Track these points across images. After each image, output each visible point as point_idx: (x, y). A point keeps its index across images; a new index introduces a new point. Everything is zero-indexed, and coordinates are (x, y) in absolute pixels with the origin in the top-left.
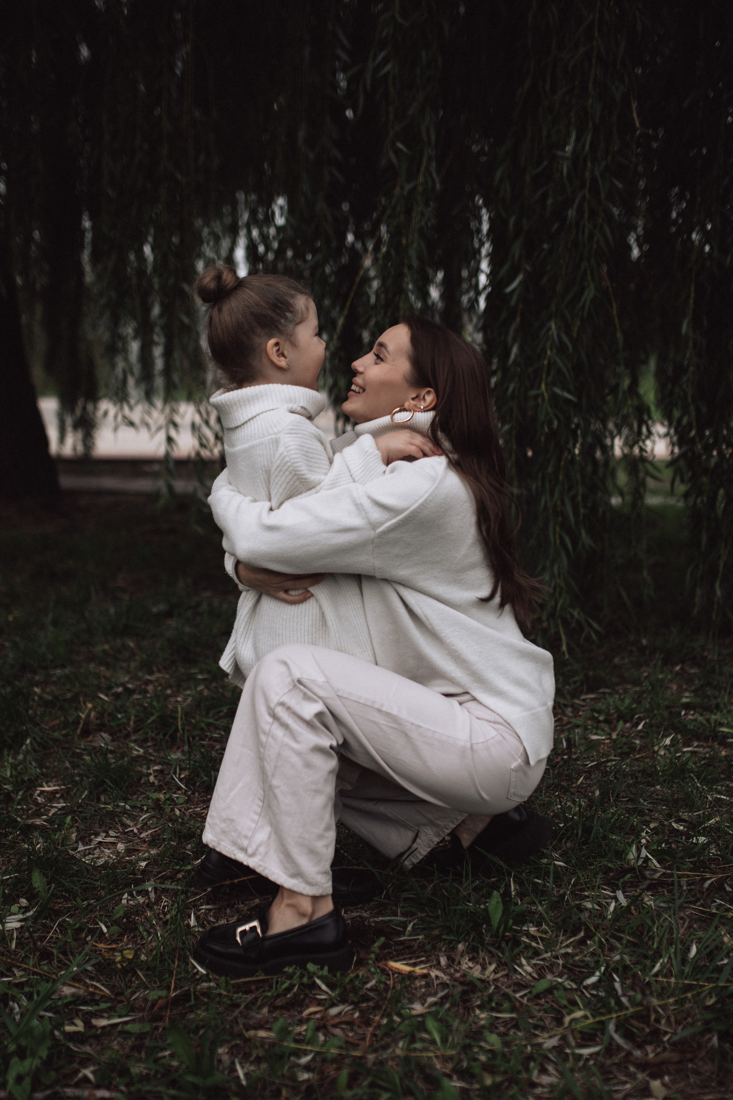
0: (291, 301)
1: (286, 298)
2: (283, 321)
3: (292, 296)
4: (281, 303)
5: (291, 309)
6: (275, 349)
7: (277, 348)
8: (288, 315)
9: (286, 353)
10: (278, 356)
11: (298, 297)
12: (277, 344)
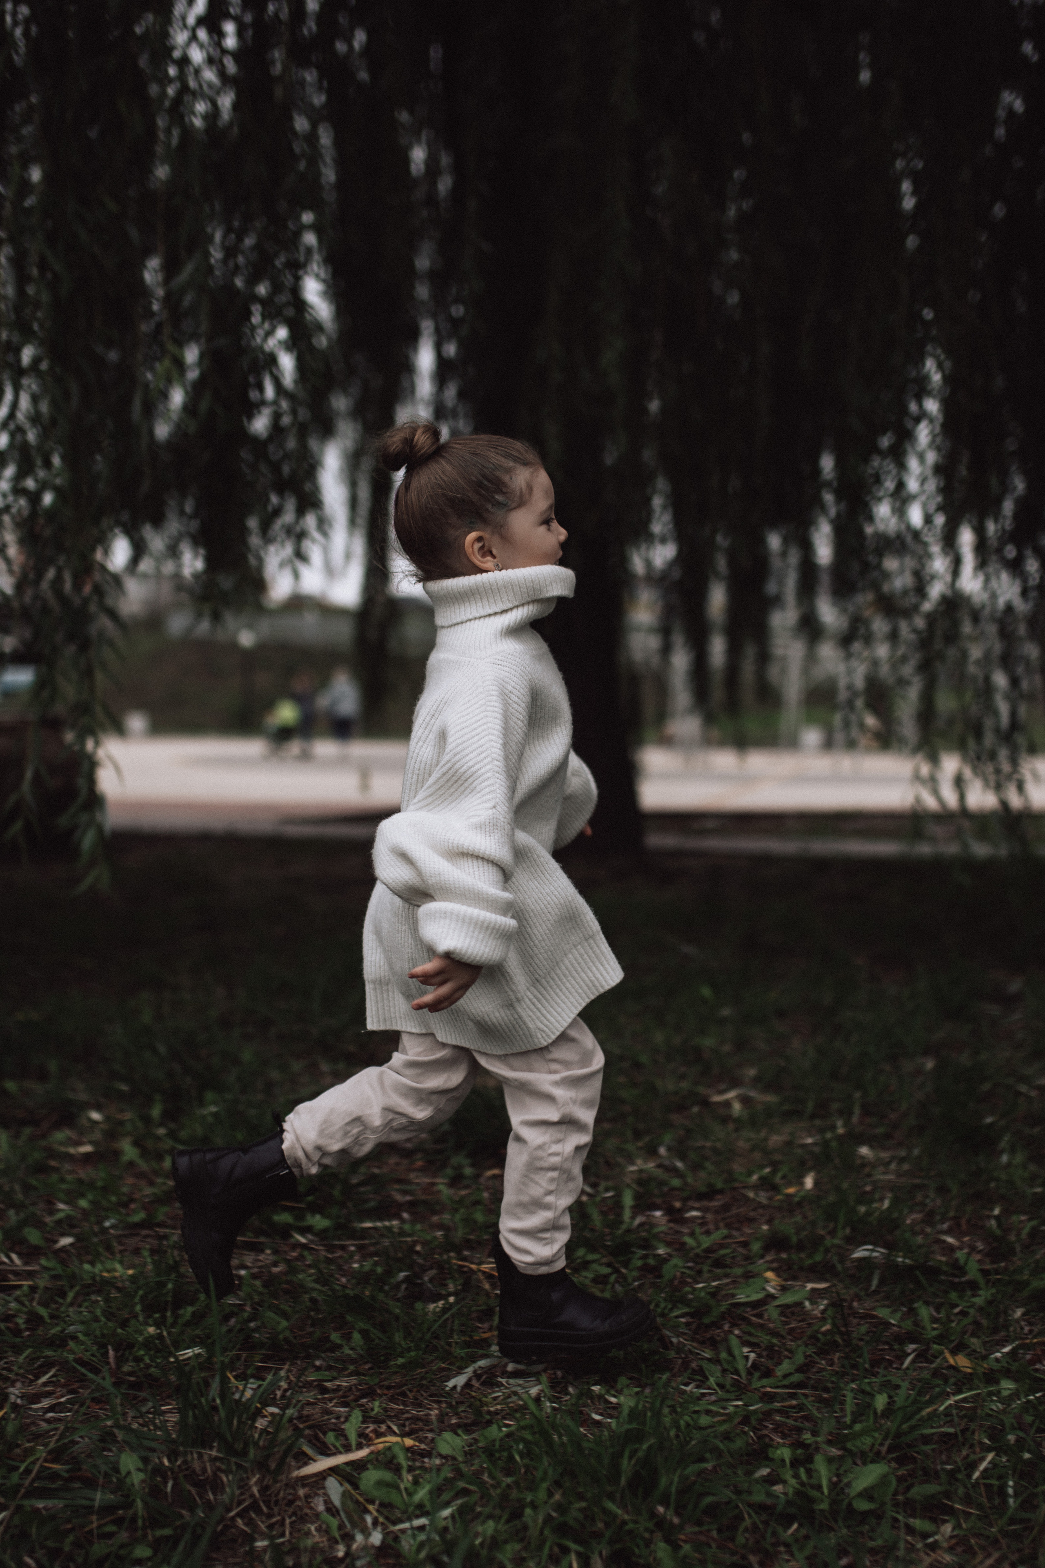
0: (506, 478)
1: (498, 473)
2: (489, 506)
3: (509, 471)
4: (489, 481)
5: (504, 490)
6: (477, 545)
7: (480, 545)
8: (499, 497)
9: (495, 552)
10: (483, 556)
11: (518, 472)
12: (479, 539)
